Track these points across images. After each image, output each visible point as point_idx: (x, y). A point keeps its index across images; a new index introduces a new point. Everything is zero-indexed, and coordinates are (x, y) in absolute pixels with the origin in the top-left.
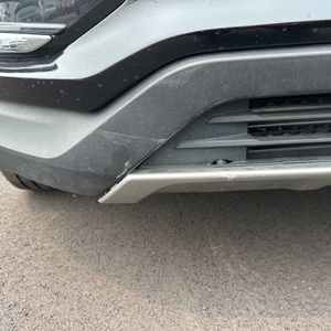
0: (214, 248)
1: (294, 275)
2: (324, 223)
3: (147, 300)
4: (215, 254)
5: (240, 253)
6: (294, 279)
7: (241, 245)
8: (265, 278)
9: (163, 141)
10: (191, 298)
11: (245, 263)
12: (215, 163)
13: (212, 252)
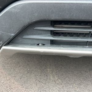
0: (48, 70)
1: (72, 82)
2: (86, 65)
3: (21, 86)
4: (48, 72)
5: (56, 72)
6: (72, 83)
7: (57, 69)
8: (62, 82)
9: (13, 35)
10: (36, 87)
11: (57, 76)
12: (38, 45)
13: (48, 71)
